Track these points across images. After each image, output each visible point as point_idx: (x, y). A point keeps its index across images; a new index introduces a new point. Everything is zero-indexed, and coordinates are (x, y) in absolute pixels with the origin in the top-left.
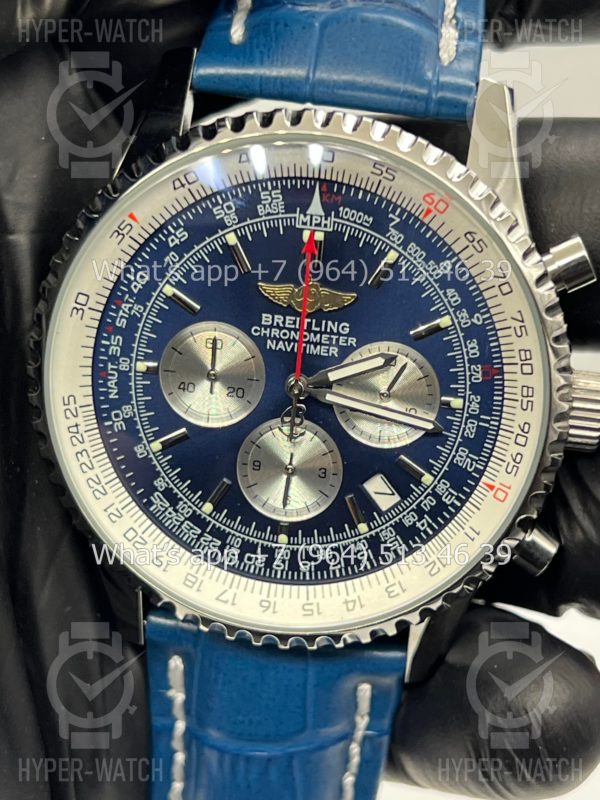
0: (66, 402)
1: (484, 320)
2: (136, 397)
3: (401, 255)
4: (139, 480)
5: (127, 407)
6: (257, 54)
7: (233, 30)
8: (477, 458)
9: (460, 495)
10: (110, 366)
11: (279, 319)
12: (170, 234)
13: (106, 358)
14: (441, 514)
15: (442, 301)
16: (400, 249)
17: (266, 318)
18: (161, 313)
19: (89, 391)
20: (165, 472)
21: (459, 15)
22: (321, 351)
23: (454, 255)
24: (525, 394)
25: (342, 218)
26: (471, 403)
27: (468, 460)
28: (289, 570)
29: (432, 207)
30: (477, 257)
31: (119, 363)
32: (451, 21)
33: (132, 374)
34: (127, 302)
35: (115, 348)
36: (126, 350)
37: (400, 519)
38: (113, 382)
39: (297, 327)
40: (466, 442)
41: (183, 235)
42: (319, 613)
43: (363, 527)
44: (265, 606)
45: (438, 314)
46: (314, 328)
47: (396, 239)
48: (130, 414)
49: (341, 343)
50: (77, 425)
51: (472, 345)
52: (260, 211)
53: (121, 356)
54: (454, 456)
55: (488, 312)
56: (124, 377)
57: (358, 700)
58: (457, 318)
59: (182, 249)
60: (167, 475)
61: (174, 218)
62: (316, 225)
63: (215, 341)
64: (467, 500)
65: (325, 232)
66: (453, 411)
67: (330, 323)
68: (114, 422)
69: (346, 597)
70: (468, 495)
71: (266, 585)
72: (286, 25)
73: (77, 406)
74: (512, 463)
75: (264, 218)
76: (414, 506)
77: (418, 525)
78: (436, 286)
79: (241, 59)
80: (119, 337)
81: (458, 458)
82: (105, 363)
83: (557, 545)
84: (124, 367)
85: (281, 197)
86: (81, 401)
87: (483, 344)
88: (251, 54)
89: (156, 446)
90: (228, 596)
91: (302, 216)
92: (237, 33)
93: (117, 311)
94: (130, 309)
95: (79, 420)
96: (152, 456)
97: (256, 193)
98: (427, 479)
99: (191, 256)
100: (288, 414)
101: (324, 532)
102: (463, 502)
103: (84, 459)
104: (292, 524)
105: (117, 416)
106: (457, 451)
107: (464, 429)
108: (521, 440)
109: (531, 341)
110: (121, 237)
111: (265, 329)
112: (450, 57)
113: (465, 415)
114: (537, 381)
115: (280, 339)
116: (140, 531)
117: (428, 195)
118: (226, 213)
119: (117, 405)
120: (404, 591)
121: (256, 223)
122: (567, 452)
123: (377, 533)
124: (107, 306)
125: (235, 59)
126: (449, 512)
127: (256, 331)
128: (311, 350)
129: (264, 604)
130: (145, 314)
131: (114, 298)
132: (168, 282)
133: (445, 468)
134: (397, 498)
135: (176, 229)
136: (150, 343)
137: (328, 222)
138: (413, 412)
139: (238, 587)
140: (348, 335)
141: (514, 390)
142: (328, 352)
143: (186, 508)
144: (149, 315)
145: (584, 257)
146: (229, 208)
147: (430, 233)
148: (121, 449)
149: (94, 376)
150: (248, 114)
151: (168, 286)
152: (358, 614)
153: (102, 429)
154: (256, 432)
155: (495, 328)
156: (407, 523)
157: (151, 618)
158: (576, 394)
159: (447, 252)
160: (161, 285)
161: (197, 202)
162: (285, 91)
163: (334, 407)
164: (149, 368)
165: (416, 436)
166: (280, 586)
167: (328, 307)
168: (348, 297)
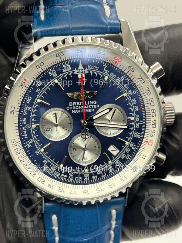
0: (13, 142)
1: (136, 92)
2: (33, 136)
3: (109, 77)
4: (38, 161)
5: (31, 140)
6: (52, 23)
7: (41, 16)
8: (140, 134)
9: (137, 146)
10: (23, 128)
11: (74, 103)
13: (22, 126)
14: (133, 153)
15: (123, 89)
16: (108, 75)
17: (71, 104)
18: (37, 108)
19: (19, 137)
20: (46, 158)
21: (108, 1)
22: (89, 111)
23: (125, 74)
24: (153, 112)
25: (89, 69)
26: (136, 118)
27: (138, 135)
28: (89, 180)
29: (117, 61)
30: (132, 74)
31: (26, 126)
32: (106, 4)
33: (31, 129)
34: (26, 107)
35: (24, 122)
36: (28, 122)
37: (121, 157)
38: (25, 133)
39: (81, 105)
40: (137, 130)
42: (102, 191)
43: (110, 162)
44: (85, 192)
45: (122, 93)
46: (86, 104)
47: (106, 72)
48: (32, 142)
49: (95, 107)
50: (17, 149)
51: (134, 100)
52: (63, 71)
53: (27, 124)
54: (134, 135)
55: (137, 89)
56: (29, 131)
57: (112, 215)
58: (128, 93)
59: (41, 87)
60: (47, 158)
61: (37, 78)
62: (82, 72)
63: (56, 114)
64: (140, 147)
65: (85, 74)
66: (131, 121)
67: (90, 102)
68: (27, 145)
69: (109, 184)
70: (140, 146)
71: (84, 186)
72: (59, 12)
73: (16, 142)
74: (152, 133)
75: (65, 73)
76: (124, 152)
77: (126, 158)
79: (47, 25)
80: (25, 118)
81: (135, 135)
82: (22, 127)
84: (28, 127)
85: (69, 66)
86: (17, 141)
87: (137, 100)
88: (50, 23)
89: (42, 150)
90: (73, 192)
91: (77, 70)
92: (42, 17)
93: (23, 110)
95: (17, 147)
96: (41, 153)
97: (62, 66)
98: (127, 143)
99: (44, 89)
100: (83, 132)
103: (21, 159)
104: (88, 165)
105: (28, 143)
106: (134, 133)
107: (135, 126)
108: (154, 126)
109: (152, 96)
110: (22, 87)
111: (71, 107)
112: (109, 15)
113: (135, 122)
114: (156, 107)
115: (76, 109)
116: (42, 178)
117: (115, 57)
118: (53, 73)
119: (28, 140)
120: (126, 178)
121: (63, 75)
123: (114, 163)
124: (20, 109)
125: (45, 26)
126: (135, 152)
127: (68, 108)
128: (86, 111)
129: (84, 192)
131: (22, 107)
132: (38, 98)
133: (132, 139)
134: (118, 151)
136: (35, 118)
137: (85, 71)
138: (119, 124)
139: (75, 189)
140: (96, 104)
141: (149, 111)
142: (91, 111)
144: (33, 110)
145: (161, 68)
146: (54, 72)
147: (117, 69)
148: (31, 153)
149: (19, 132)
150: (56, 41)
151: (38, 99)
152: (114, 189)
153: (24, 148)
154: (73, 139)
155: (140, 94)
156: (123, 158)
157: (45, 204)
158: (167, 109)
159: (122, 73)
160: (36, 99)
161: (44, 72)
162: (63, 33)
163: (96, 127)
164: (36, 126)
165: (122, 131)
166: (88, 185)
167: (89, 97)
168: (95, 93)
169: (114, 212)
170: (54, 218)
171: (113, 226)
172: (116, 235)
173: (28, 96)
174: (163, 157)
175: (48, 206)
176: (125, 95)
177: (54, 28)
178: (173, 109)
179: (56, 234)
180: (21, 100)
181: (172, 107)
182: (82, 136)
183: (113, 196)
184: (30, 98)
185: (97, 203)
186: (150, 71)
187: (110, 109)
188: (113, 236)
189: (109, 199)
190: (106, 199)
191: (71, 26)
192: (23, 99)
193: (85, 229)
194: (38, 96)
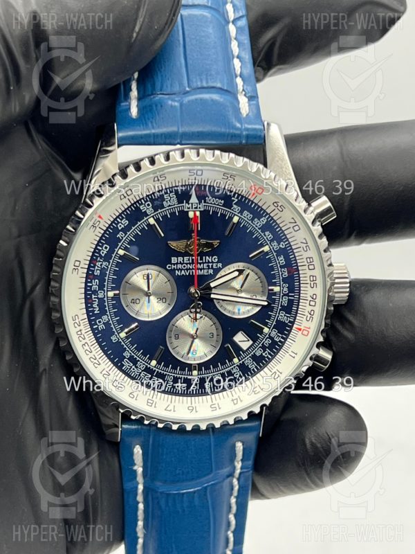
0: (74, 319)
1: (286, 245)
2: (109, 311)
3: (240, 217)
4: (115, 354)
5: (105, 316)
6: (150, 125)
7: (132, 111)
8: (289, 316)
9: (283, 336)
10: (93, 296)
11: (180, 259)
12: (118, 223)
13: (91, 292)
14: (275, 347)
15: (263, 238)
16: (239, 215)
17: (174, 260)
18: (118, 265)
19: (85, 311)
20: (128, 348)
21: (245, 89)
22: (205, 272)
23: (267, 214)
24: (312, 280)
26: (283, 288)
27: (285, 317)
28: (200, 388)
30: (280, 214)
31: (98, 294)
32: (241, 93)
33: (106, 299)
34: (100, 261)
35: (95, 287)
36: (101, 287)
37: (254, 353)
38: (96, 304)
39: (191, 262)
40: (283, 308)
41: (125, 222)
42: (220, 408)
43: (236, 360)
44: (191, 409)
45: (262, 245)
46: (199, 261)
47: (236, 210)
48: (107, 320)
49: (214, 267)
50: (81, 330)
51: (281, 259)
53: (99, 290)
55: (288, 240)
56: (101, 301)
57: (237, 452)
58: (272, 246)
59: (125, 230)
60: (130, 349)
61: (120, 215)
63: (148, 275)
64: (287, 338)
65: (200, 211)
66: (275, 294)
67: (207, 257)
68: (98, 326)
69: (232, 398)
70: (288, 336)
71: (189, 398)
72: (161, 106)
73: (80, 320)
74: (309, 316)
75: (167, 208)
76: (260, 345)
77: (264, 354)
78: (260, 231)
79: (142, 127)
80: (97, 280)
81: (280, 317)
82: (91, 295)
83: (332, 353)
84: (101, 296)
86: (81, 318)
87: (287, 258)
88: (146, 123)
89: (123, 335)
90: (171, 407)
92: (134, 111)
93: (94, 267)
94: (101, 265)
95: (82, 327)
96: (120, 340)
97: (162, 196)
98: (266, 330)
99: (131, 233)
100: (193, 308)
101: (215, 366)
102: (285, 339)
103: (86, 347)
104: (198, 364)
105: (100, 322)
106: (279, 314)
107: (282, 302)
108: (312, 303)
109: (312, 253)
110: (95, 228)
111: (174, 265)
112: (246, 112)
113: (282, 294)
114: (317, 272)
115: (182, 269)
118: (147, 208)
119: (99, 316)
121: (163, 211)
122: (334, 306)
123: (243, 362)
124: (89, 265)
125: (138, 127)
126: (279, 345)
127: (169, 267)
128: (200, 273)
130: (109, 267)
131: (93, 261)
132: (120, 248)
133: (274, 323)
134: (251, 342)
135: (121, 220)
136: (114, 281)
138: (254, 297)
139: (175, 402)
140: (217, 262)
141: (306, 279)
142: (208, 272)
143: (142, 365)
144: (111, 267)
145: (330, 207)
146: (148, 205)
147: (254, 205)
148: (103, 339)
149: (86, 303)
150: (155, 155)
151: (120, 250)
152: (240, 406)
153: (93, 330)
154: (175, 319)
155: (291, 248)
156: (258, 354)
157: (123, 426)
158: (335, 276)
159: (263, 213)
160: (116, 250)
161: (132, 205)
162: (168, 141)
163: (215, 300)
164: (115, 295)
165: (258, 309)
166: (197, 398)
167: (206, 250)
168: (216, 243)
169: (239, 446)
170: (138, 450)
171: (238, 471)
172: (242, 488)
173: (103, 244)
174: (327, 355)
175: (127, 429)
176: (266, 249)
177: (153, 131)
178: (346, 275)
179: (140, 479)
180: (92, 250)
181: (346, 273)
182: (191, 315)
183: (238, 417)
184: (106, 248)
185: (211, 428)
186: (309, 211)
187: (241, 272)
188: (236, 488)
189: (231, 422)
190: (225, 423)
191: (181, 131)
192: (96, 248)
193: (188, 473)
194: (120, 244)
